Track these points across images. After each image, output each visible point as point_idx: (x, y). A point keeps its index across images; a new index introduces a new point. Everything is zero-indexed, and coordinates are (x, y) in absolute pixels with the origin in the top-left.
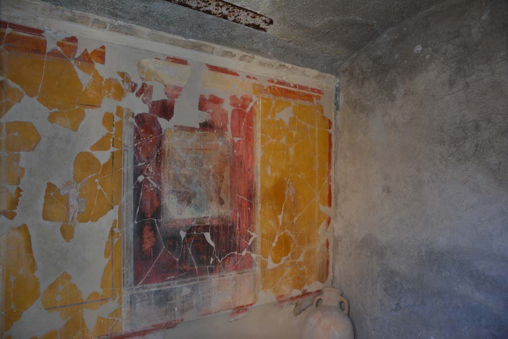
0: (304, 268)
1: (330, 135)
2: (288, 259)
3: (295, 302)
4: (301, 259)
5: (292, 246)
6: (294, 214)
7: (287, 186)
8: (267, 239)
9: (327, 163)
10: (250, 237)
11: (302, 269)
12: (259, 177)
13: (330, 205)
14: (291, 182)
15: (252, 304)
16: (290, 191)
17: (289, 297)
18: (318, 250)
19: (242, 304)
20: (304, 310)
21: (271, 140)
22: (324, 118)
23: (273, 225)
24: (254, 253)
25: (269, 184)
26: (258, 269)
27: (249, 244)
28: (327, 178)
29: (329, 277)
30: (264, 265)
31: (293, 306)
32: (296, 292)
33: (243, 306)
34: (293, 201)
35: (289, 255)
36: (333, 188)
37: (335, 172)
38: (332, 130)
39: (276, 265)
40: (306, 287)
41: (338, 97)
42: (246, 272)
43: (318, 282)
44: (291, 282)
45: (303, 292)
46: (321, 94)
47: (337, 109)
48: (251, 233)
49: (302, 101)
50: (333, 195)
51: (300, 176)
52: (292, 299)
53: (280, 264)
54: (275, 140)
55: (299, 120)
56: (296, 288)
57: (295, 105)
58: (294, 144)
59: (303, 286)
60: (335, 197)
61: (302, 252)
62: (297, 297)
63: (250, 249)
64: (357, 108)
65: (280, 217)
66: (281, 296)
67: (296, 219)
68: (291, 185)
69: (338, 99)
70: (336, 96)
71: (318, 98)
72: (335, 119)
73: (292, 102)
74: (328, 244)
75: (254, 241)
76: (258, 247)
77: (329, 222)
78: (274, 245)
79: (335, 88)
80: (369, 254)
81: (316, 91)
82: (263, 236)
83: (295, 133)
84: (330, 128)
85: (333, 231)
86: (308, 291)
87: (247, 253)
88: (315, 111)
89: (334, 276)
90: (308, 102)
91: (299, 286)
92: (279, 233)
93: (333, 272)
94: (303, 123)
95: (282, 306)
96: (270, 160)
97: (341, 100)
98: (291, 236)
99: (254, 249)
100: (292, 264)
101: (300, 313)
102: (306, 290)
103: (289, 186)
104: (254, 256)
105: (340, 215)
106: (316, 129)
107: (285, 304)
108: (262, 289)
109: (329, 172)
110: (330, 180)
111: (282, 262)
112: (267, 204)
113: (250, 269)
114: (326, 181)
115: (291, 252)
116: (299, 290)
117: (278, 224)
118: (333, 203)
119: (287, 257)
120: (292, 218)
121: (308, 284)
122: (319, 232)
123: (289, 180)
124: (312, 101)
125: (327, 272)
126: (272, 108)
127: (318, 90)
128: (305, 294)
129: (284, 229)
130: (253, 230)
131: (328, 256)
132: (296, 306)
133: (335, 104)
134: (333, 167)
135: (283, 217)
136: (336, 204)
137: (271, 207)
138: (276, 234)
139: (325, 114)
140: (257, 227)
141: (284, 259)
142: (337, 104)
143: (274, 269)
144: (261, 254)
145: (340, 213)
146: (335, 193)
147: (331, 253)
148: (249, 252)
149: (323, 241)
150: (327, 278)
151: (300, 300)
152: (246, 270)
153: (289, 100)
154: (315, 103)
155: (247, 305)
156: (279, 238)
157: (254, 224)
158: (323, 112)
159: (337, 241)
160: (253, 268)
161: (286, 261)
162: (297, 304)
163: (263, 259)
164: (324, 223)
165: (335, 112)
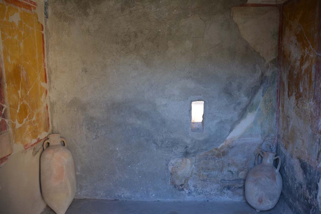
0: (37, 124)
1: (43, 35)
2: (27, 120)
3: (33, 147)
4: (34, 119)
5: (28, 111)
6: (27, 89)
7: (21, 70)
8: (13, 108)
9: (42, 54)
10: (3, 107)
11: (35, 125)
12: (3, 64)
13: (46, 82)
14: (23, 67)
15: (10, 154)
16: (23, 73)
17: (31, 145)
18: (42, 112)
19: (4, 156)
20: (38, 151)
21: (8, 37)
22: (39, 22)
23: (16, 98)
24: (7, 119)
25: (10, 69)
26: (10, 130)
27: (3, 113)
28: (43, 65)
29: (50, 128)
30: (14, 126)
31: (32, 150)
32: (34, 141)
33: (5, 157)
34: (25, 80)
35: (27, 117)
36: (47, 71)
37: (47, 60)
38: (44, 31)
39: (20, 125)
40: (39, 137)
41: (47, 9)
42: (4, 133)
43: (45, 132)
44: (30, 134)
45: (38, 140)
46: (36, 5)
47: (47, 17)
48: (3, 105)
49: (25, 9)
50: (47, 75)
51: (28, 63)
52: (32, 146)
53: (23, 124)
54: (11, 37)
55: (24, 23)
56: (34, 138)
57: (21, 12)
58: (23, 41)
59: (37, 136)
60: (49, 77)
61: (34, 114)
62: (35, 144)
63: (4, 116)
64: (62, 18)
65: (19, 92)
66: (26, 145)
67: (28, 92)
68: (23, 69)
69: (47, 10)
70: (46, 8)
71: (35, 8)
72: (46, 24)
73: (19, 9)
74: (47, 107)
75: (6, 110)
76: (9, 115)
77: (46, 93)
78: (18, 111)
79: (44, 3)
80: (76, 109)
81: (33, 3)
82: (10, 106)
83: (23, 33)
84: (42, 30)
85: (50, 99)
86: (40, 139)
87: (2, 120)
88: (33, 17)
89: (53, 127)
90: (29, 10)
91: (35, 136)
92: (20, 103)
93: (52, 125)
94: (27, 25)
95: (27, 151)
96: (9, 52)
97: (50, 11)
98: (27, 104)
99: (6, 116)
100: (30, 123)
101: (36, 154)
102: (39, 138)
103: (22, 70)
104: (7, 121)
105: (54, 88)
106: (35, 30)
107: (28, 149)
108: (15, 143)
109: (44, 60)
110: (45, 66)
111: (24, 123)
112: (10, 83)
113: (6, 131)
114: (43, 66)
115: (28, 115)
116: (35, 139)
117: (19, 97)
118: (48, 80)
119: (26, 119)
120: (26, 92)
121: (40, 134)
122: (42, 100)
123: (22, 66)
124: (31, 10)
125: (49, 125)
126: (6, 12)
127: (34, 3)
128: (39, 141)
129: (22, 100)
130: (4, 103)
131: (48, 115)
132: (33, 150)
133: (45, 14)
134: (46, 57)
135: (21, 92)
136: (50, 81)
137: (13, 85)
138: (18, 104)
139: (39, 20)
140: (6, 100)
141: (25, 120)
142: (46, 14)
143: (20, 128)
144: (11, 119)
145: (53, 86)
146: (48, 74)
147: (49, 113)
148: (4, 119)
149: (45, 105)
150: (49, 129)
151: (36, 145)
152: (3, 132)
153: (17, 7)
154: (33, 12)
155: (7, 156)
156: (20, 107)
157: (4, 98)
158: (37, 19)
159: (53, 104)
160: (8, 129)
161: (26, 121)
162: (34, 149)
163: (12, 122)
164: (44, 94)
165: (45, 19)
